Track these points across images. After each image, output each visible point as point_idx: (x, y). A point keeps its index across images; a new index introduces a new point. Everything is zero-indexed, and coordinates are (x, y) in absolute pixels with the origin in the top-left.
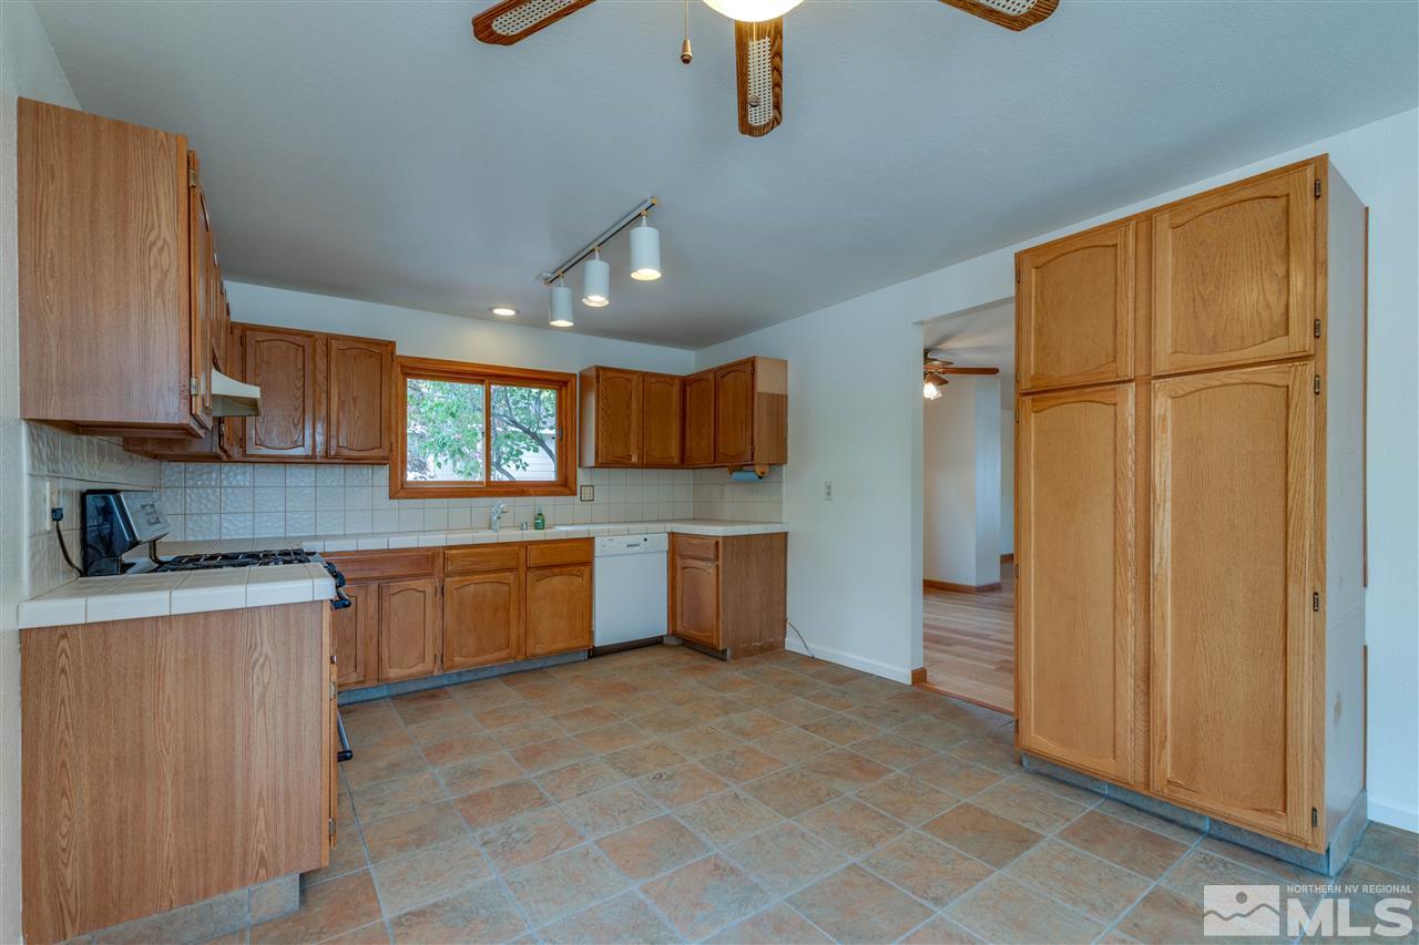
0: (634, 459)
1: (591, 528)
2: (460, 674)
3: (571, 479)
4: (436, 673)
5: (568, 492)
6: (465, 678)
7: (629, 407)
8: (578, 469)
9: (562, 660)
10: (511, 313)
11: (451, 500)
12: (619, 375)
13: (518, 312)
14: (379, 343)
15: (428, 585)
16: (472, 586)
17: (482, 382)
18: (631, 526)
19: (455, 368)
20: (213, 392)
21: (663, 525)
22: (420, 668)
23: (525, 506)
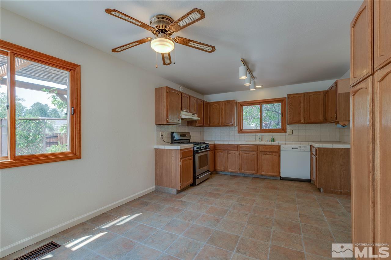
0: (302, 121)
1: (279, 142)
2: (245, 174)
3: (284, 128)
4: (238, 172)
5: (283, 131)
6: (246, 175)
7: (300, 105)
8: (287, 125)
9: (272, 178)
10: (261, 86)
11: (251, 134)
12: (296, 95)
13: (262, 86)
14: (231, 101)
15: (236, 152)
16: (246, 154)
17: (259, 104)
18: (302, 143)
19: (251, 102)
20: (182, 118)
21: (308, 143)
22: (234, 170)
23: (269, 136)
